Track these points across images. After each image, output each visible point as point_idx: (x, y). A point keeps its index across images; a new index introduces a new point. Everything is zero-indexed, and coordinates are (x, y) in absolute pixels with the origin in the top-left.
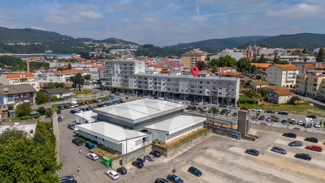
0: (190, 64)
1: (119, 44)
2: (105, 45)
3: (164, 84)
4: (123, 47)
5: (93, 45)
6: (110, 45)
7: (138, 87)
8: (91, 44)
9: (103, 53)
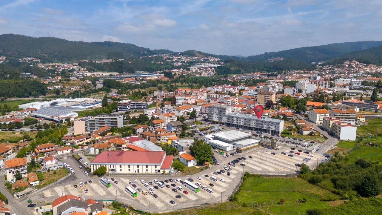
0: (264, 100)
1: (198, 57)
2: (183, 58)
3: (242, 121)
4: (202, 60)
5: (172, 59)
6: (189, 59)
7: (228, 121)
8: (170, 58)
9: (184, 70)
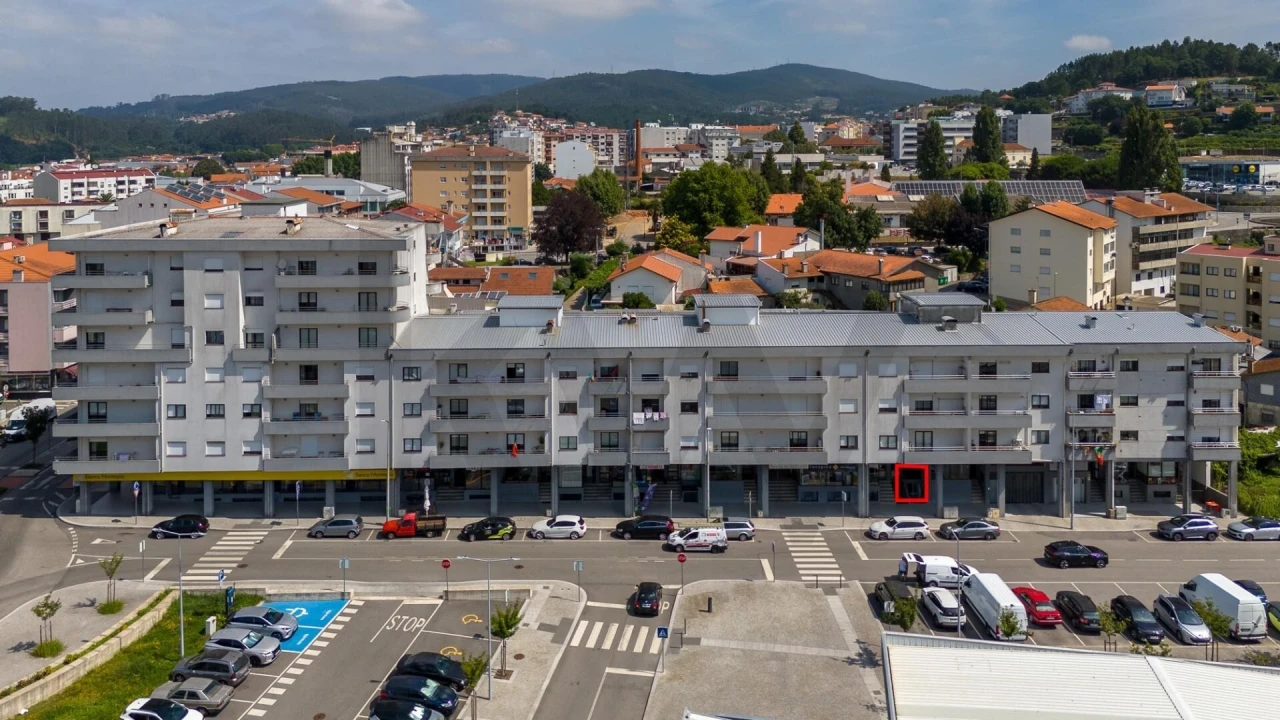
0: (467, 207)
3: (690, 408)
7: (441, 445)
